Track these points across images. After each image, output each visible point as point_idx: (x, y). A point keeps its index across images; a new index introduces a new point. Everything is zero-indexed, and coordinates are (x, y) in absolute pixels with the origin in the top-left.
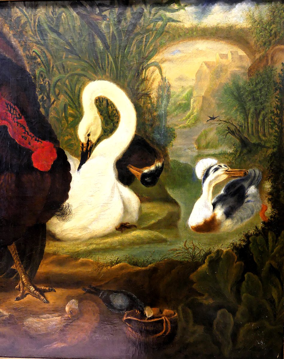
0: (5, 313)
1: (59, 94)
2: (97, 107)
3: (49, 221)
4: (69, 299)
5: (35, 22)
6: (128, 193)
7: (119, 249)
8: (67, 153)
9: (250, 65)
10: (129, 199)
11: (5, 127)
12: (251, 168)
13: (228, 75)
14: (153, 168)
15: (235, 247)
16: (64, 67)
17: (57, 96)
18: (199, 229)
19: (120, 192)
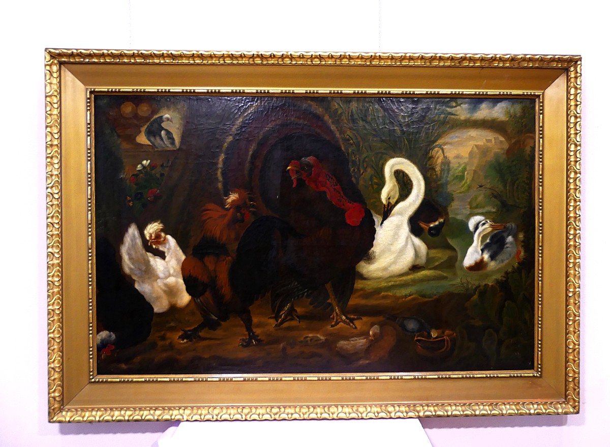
0: (322, 338)
1: (366, 168)
2: (396, 177)
3: (358, 265)
4: (372, 325)
5: (348, 113)
6: (417, 241)
7: (412, 285)
8: (372, 212)
9: (508, 147)
10: (419, 246)
11: (325, 193)
12: (509, 223)
13: (492, 155)
14: (437, 223)
15: (497, 281)
16: (370, 148)
17: (365, 169)
18: (471, 268)
19: (412, 241)
